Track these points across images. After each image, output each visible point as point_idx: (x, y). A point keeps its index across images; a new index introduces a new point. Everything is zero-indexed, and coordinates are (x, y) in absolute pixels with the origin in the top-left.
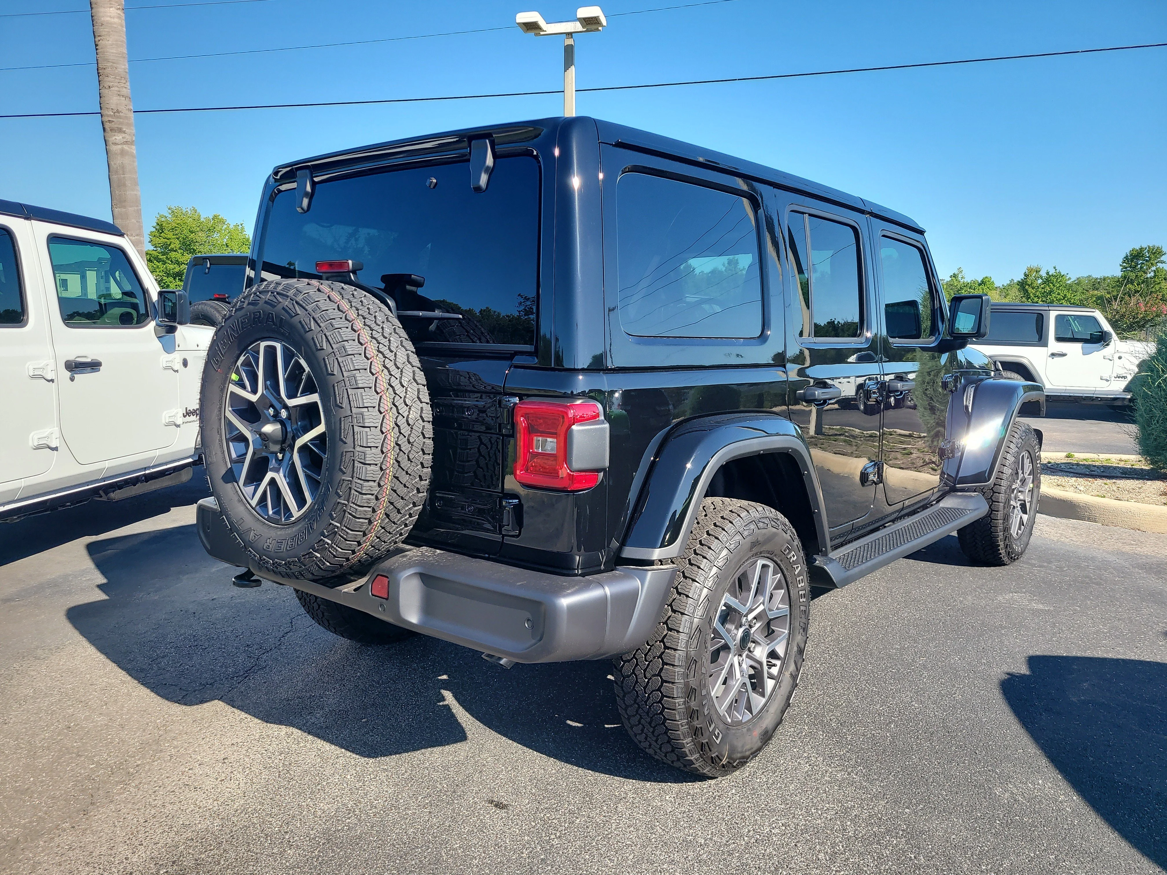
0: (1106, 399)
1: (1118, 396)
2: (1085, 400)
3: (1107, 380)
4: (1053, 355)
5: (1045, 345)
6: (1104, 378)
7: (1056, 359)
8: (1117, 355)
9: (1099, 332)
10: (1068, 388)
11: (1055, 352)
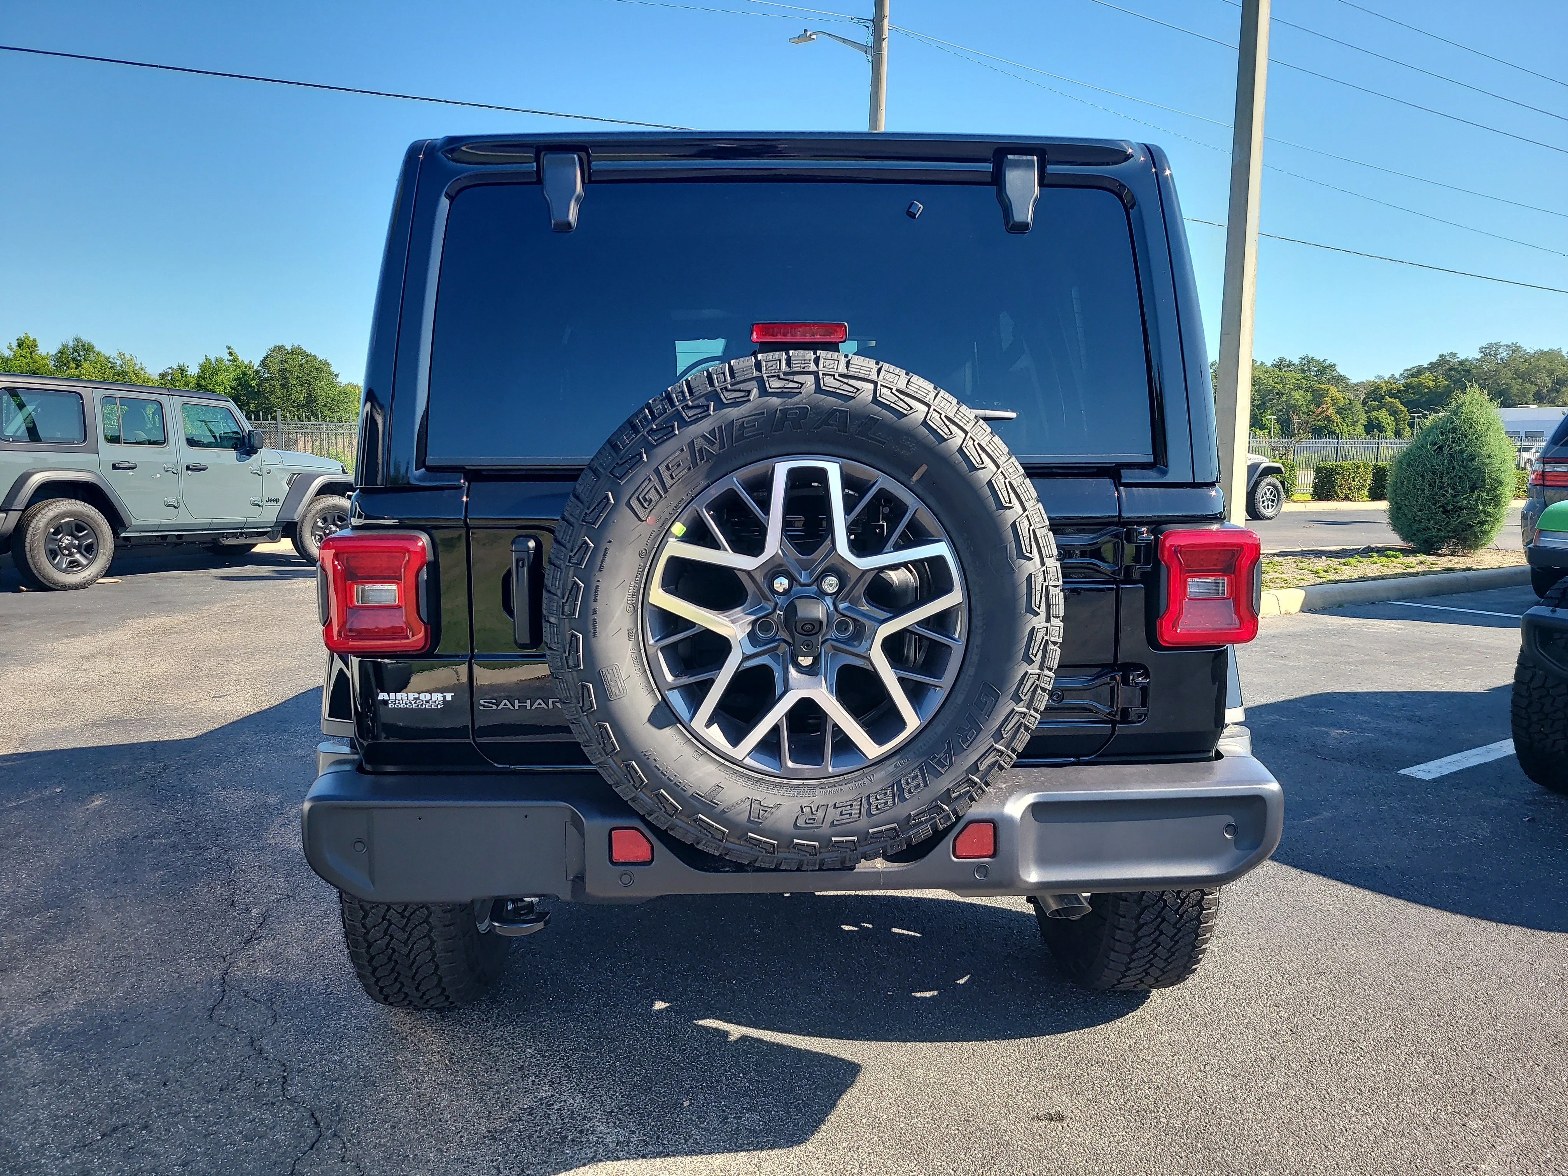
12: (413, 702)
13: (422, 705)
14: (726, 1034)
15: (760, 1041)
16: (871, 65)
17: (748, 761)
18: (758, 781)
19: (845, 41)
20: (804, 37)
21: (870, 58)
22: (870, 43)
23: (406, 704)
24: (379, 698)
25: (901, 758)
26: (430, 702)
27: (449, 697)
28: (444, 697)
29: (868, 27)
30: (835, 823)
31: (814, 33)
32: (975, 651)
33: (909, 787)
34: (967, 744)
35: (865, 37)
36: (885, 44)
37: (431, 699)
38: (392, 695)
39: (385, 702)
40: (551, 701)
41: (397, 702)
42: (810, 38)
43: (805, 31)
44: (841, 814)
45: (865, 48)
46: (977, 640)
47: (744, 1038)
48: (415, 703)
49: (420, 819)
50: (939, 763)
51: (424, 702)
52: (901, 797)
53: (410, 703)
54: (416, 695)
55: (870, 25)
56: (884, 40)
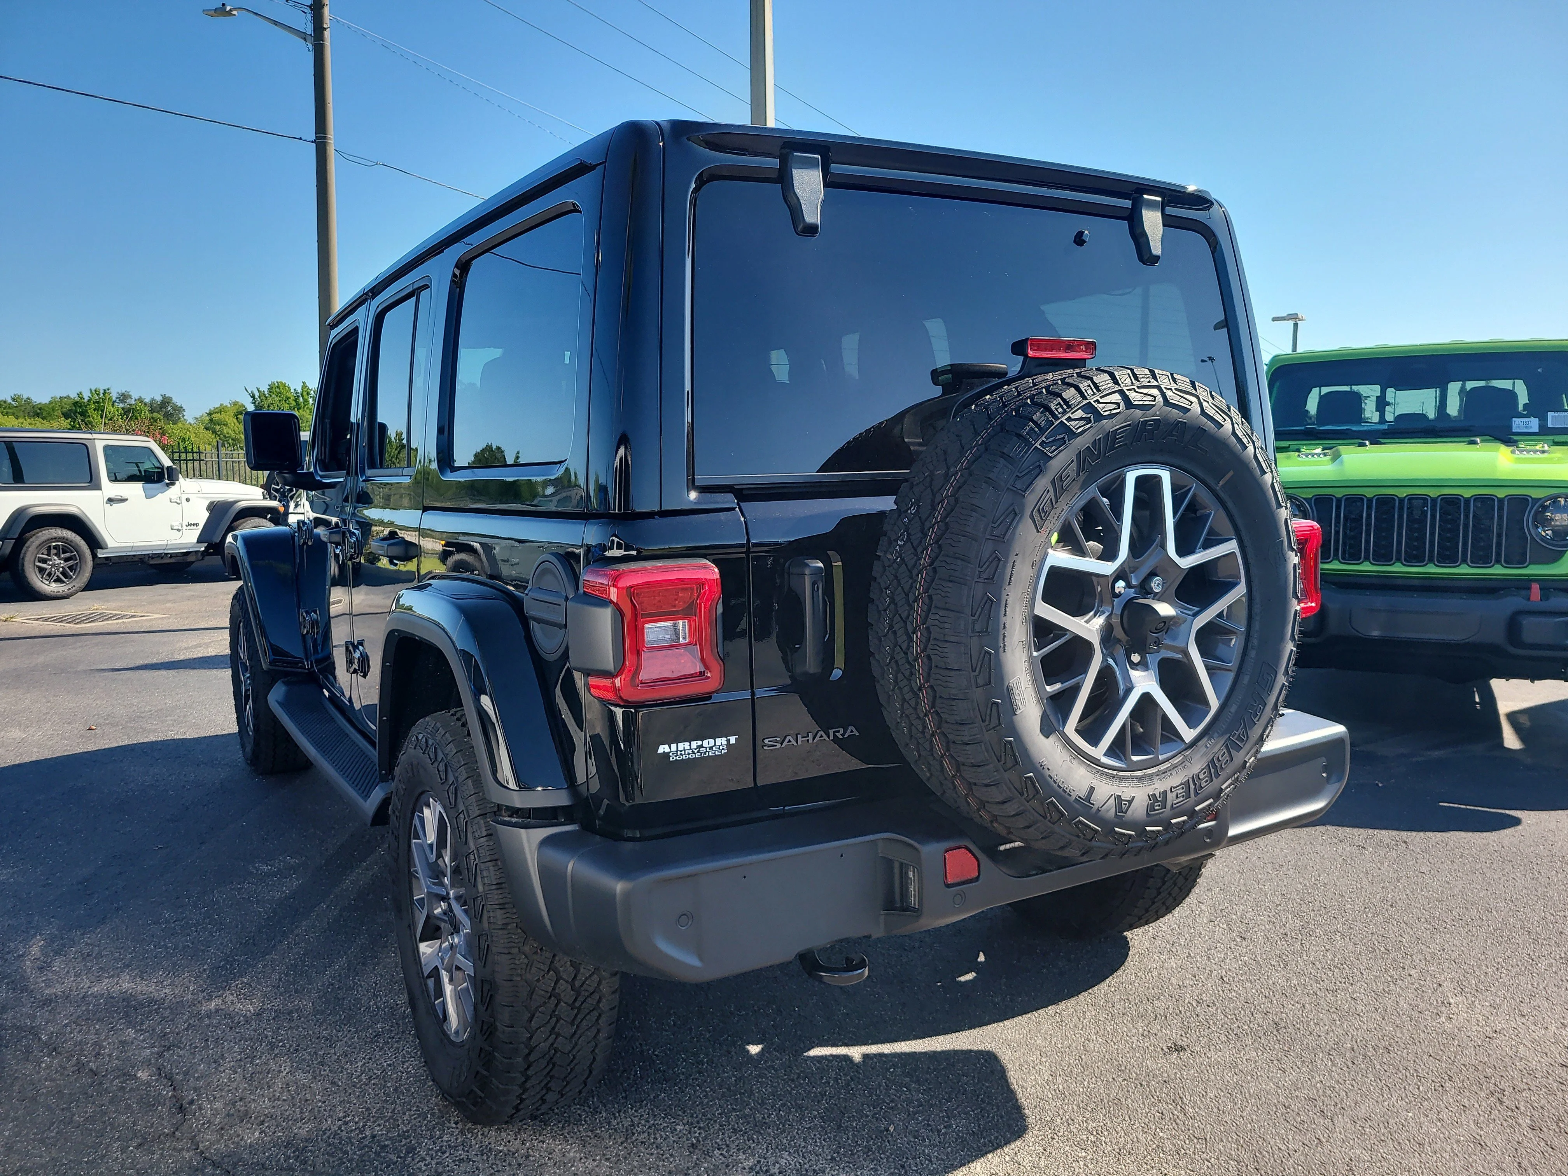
0: (176, 555)
1: (191, 550)
2: (152, 558)
3: (179, 530)
4: (110, 500)
5: (98, 487)
6: (175, 528)
7: (116, 506)
8: (184, 497)
9: (158, 468)
10: (135, 544)
11: (112, 496)
12: (696, 751)
13: (705, 753)
14: (847, 1058)
15: (881, 1055)
16: (312, 53)
17: (1105, 760)
18: (1113, 777)
19: (276, 23)
20: (222, 11)
21: (311, 47)
22: (310, 30)
23: (689, 754)
24: (659, 752)
25: (1209, 739)
26: (714, 748)
27: (733, 740)
28: (728, 741)
29: (305, 13)
30: (1175, 806)
31: (235, 9)
32: (1256, 635)
33: (1220, 763)
34: (1257, 718)
35: (306, 24)
36: (327, 34)
37: (715, 745)
38: (674, 746)
39: (666, 755)
40: (831, 732)
41: (679, 753)
42: (229, 13)
43: (223, 5)
44: (1177, 797)
45: (304, 37)
46: (1256, 626)
47: (866, 1057)
48: (698, 752)
49: (745, 877)
50: (1239, 739)
51: (708, 749)
52: (1216, 774)
53: (693, 752)
54: (700, 743)
55: (308, 11)
56: (325, 29)
